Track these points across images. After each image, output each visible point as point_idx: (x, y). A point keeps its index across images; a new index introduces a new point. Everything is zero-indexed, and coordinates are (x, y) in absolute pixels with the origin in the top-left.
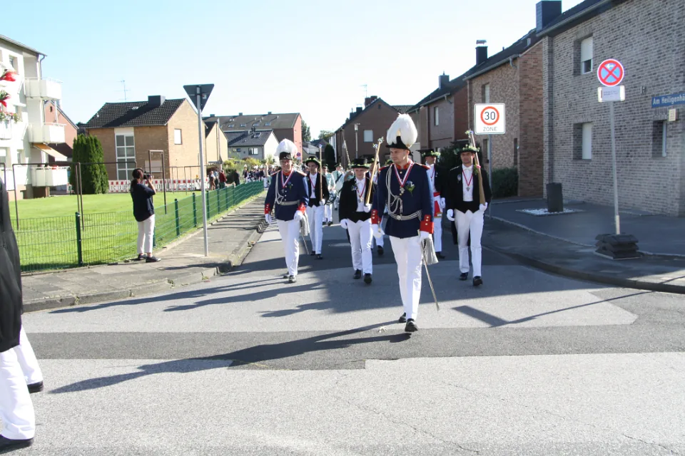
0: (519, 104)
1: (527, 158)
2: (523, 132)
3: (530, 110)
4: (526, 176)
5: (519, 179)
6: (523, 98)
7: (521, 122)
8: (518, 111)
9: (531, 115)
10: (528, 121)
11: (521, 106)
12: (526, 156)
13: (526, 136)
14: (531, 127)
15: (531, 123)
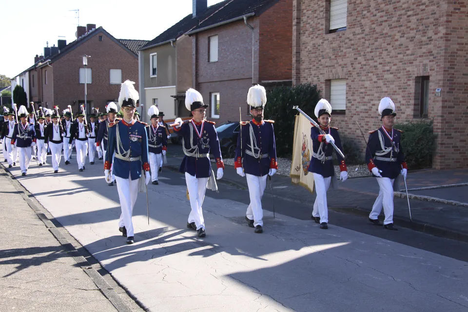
0: (445, 18)
1: (454, 107)
2: (448, 65)
3: (461, 29)
4: (449, 136)
5: (439, 140)
6: (452, 9)
7: (446, 49)
8: (442, 30)
9: (463, 38)
10: (457, 47)
11: (447, 21)
12: (452, 104)
13: (452, 71)
14: (461, 56)
15: (462, 50)
